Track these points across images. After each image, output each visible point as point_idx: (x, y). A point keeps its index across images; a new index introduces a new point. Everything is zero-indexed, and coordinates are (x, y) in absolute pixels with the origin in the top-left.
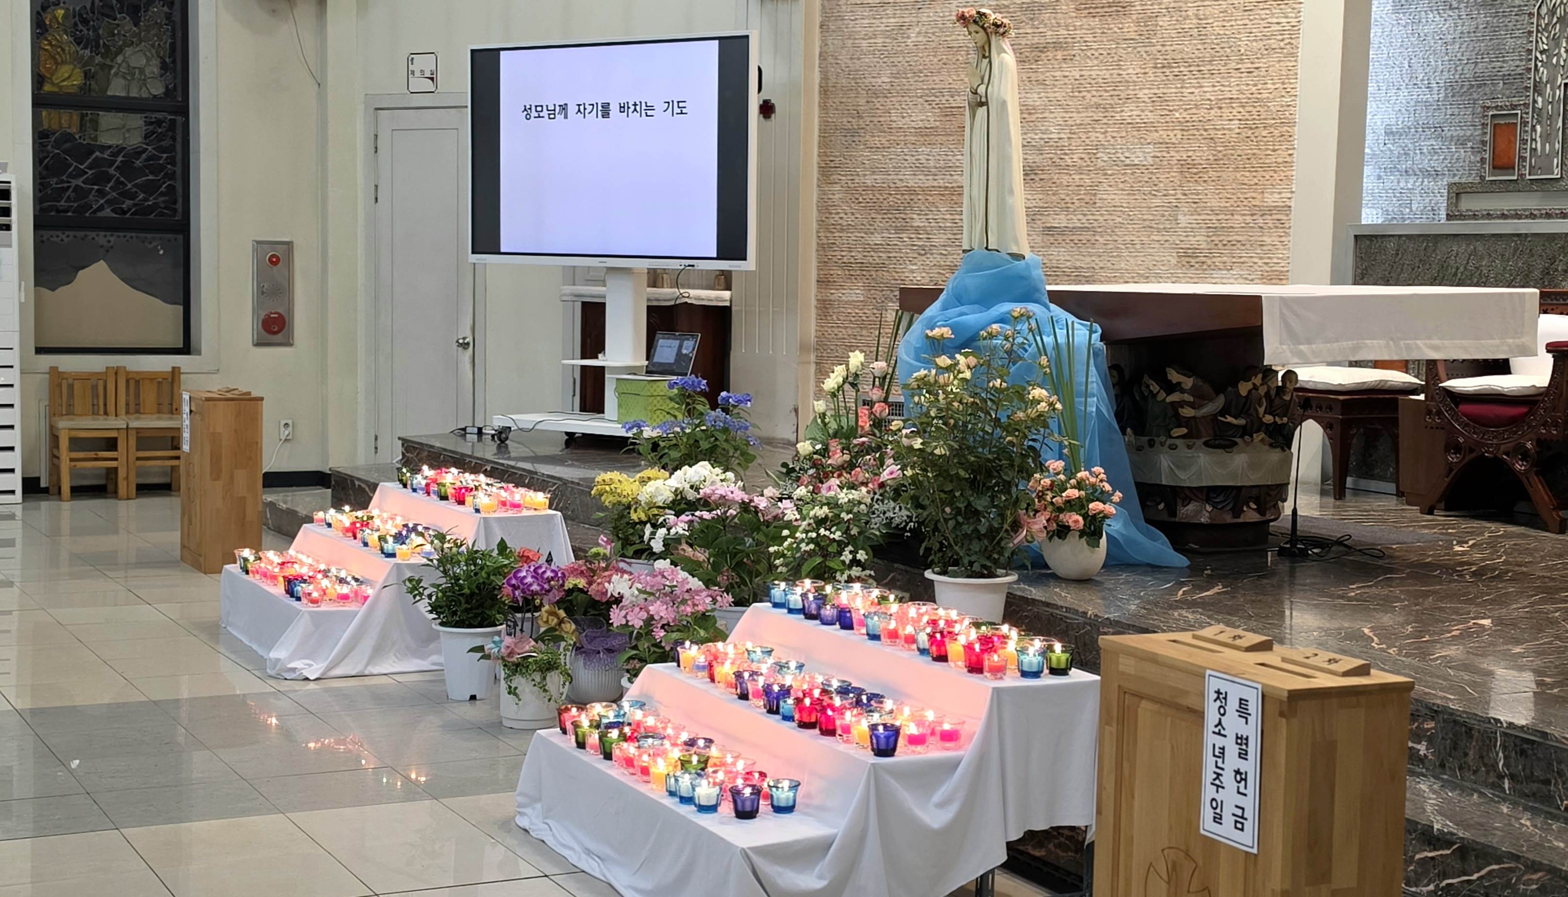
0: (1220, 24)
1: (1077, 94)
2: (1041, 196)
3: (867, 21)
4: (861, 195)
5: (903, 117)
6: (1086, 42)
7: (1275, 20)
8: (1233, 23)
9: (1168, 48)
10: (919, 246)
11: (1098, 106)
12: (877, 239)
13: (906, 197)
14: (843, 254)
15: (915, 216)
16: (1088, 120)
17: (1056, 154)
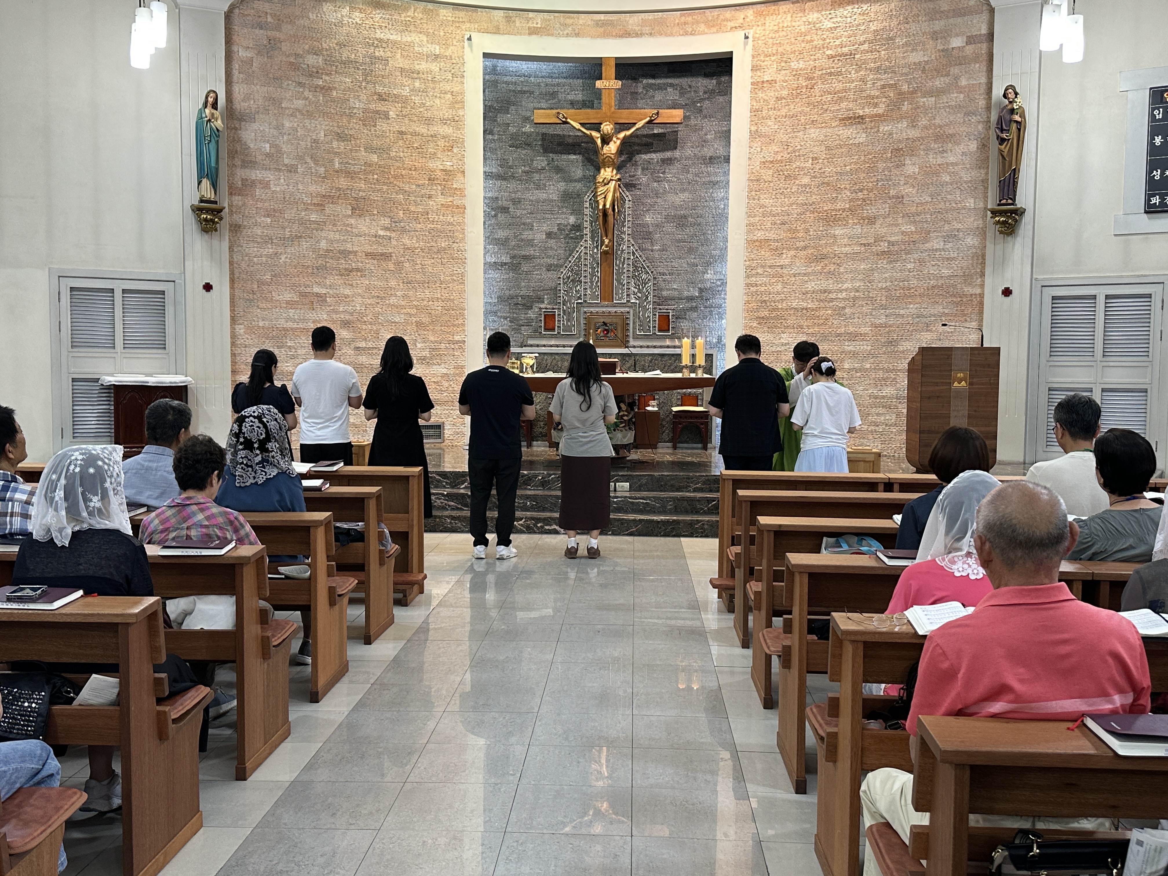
1: (368, 291)
3: (255, 249)
4: (257, 330)
5: (279, 295)
6: (371, 269)
7: (455, 269)
9: (409, 275)
11: (378, 297)
16: (374, 303)
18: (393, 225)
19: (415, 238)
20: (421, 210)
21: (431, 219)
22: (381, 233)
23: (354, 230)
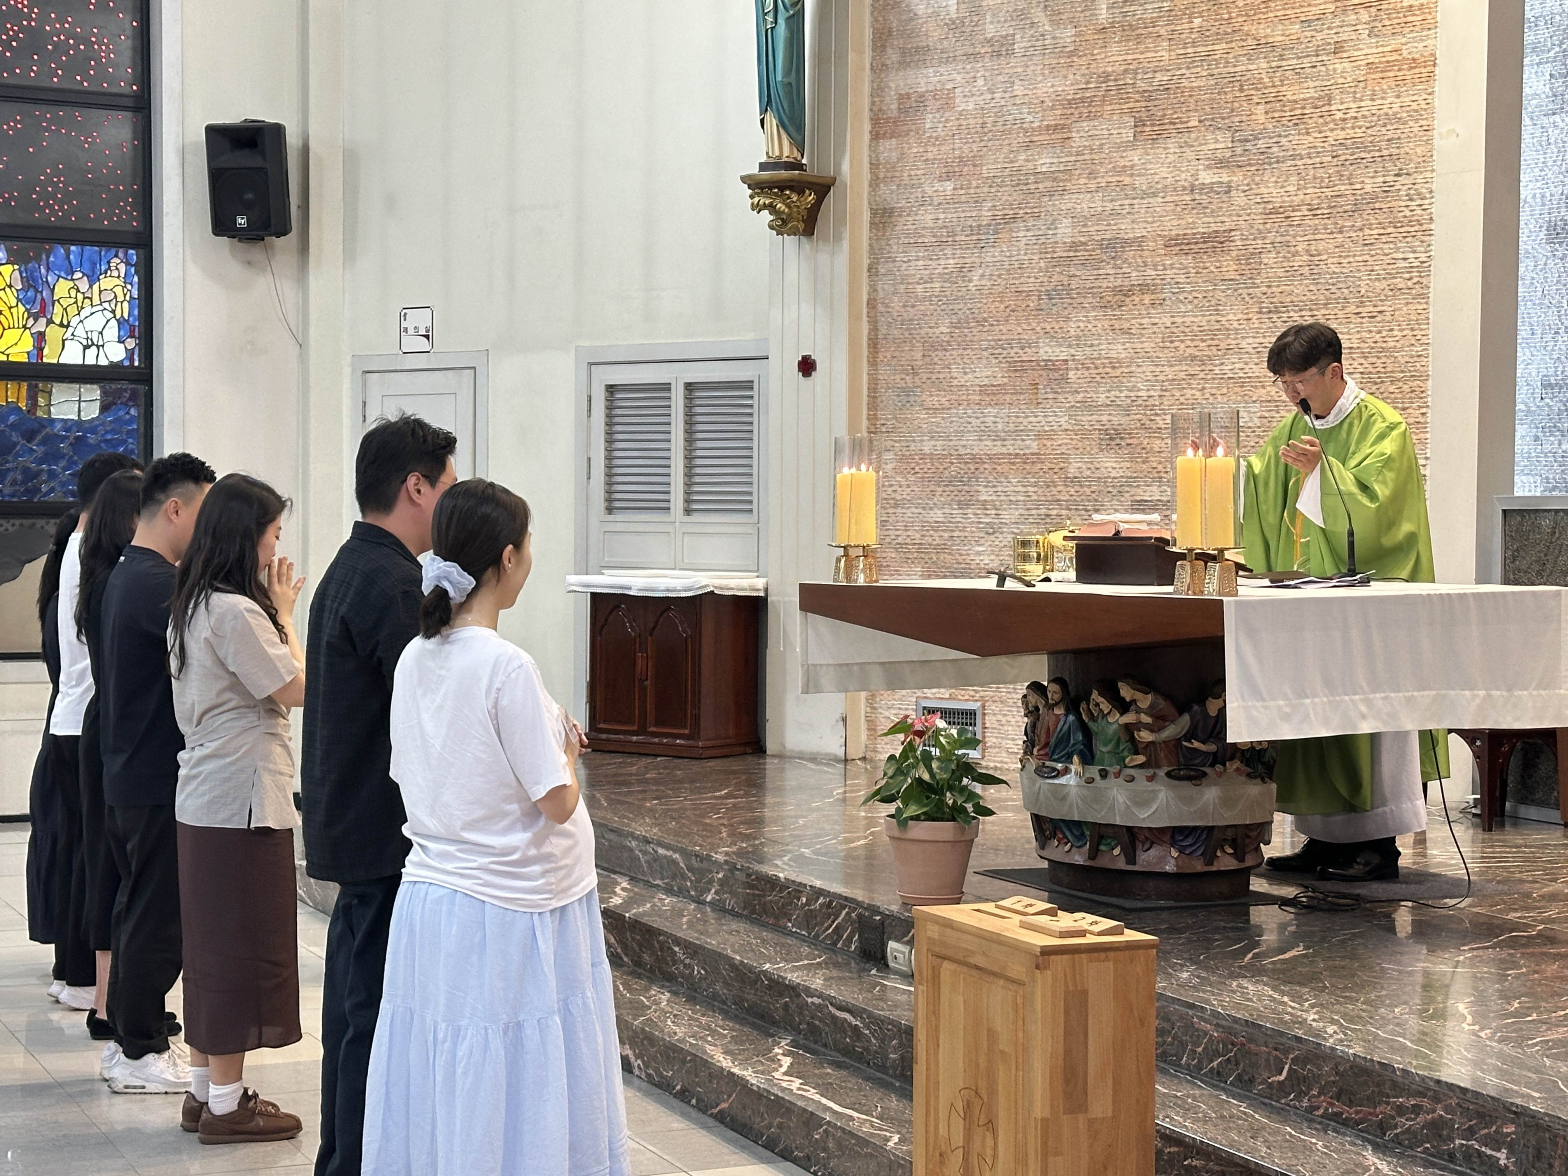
0: (1335, 260)
1: (1168, 344)
2: (1128, 465)
3: (921, 263)
4: (918, 464)
5: (965, 373)
6: (1177, 283)
7: (1401, 256)
8: (1351, 259)
9: (1274, 289)
10: (987, 524)
11: (1193, 358)
12: (937, 515)
13: (971, 466)
14: (899, 533)
15: (981, 488)
16: (1182, 375)
17: (1145, 414)
18: (1239, 151)
19: (1294, 179)
20: (1312, 93)
21: (1339, 115)
22: (1206, 177)
23: (1138, 181)
